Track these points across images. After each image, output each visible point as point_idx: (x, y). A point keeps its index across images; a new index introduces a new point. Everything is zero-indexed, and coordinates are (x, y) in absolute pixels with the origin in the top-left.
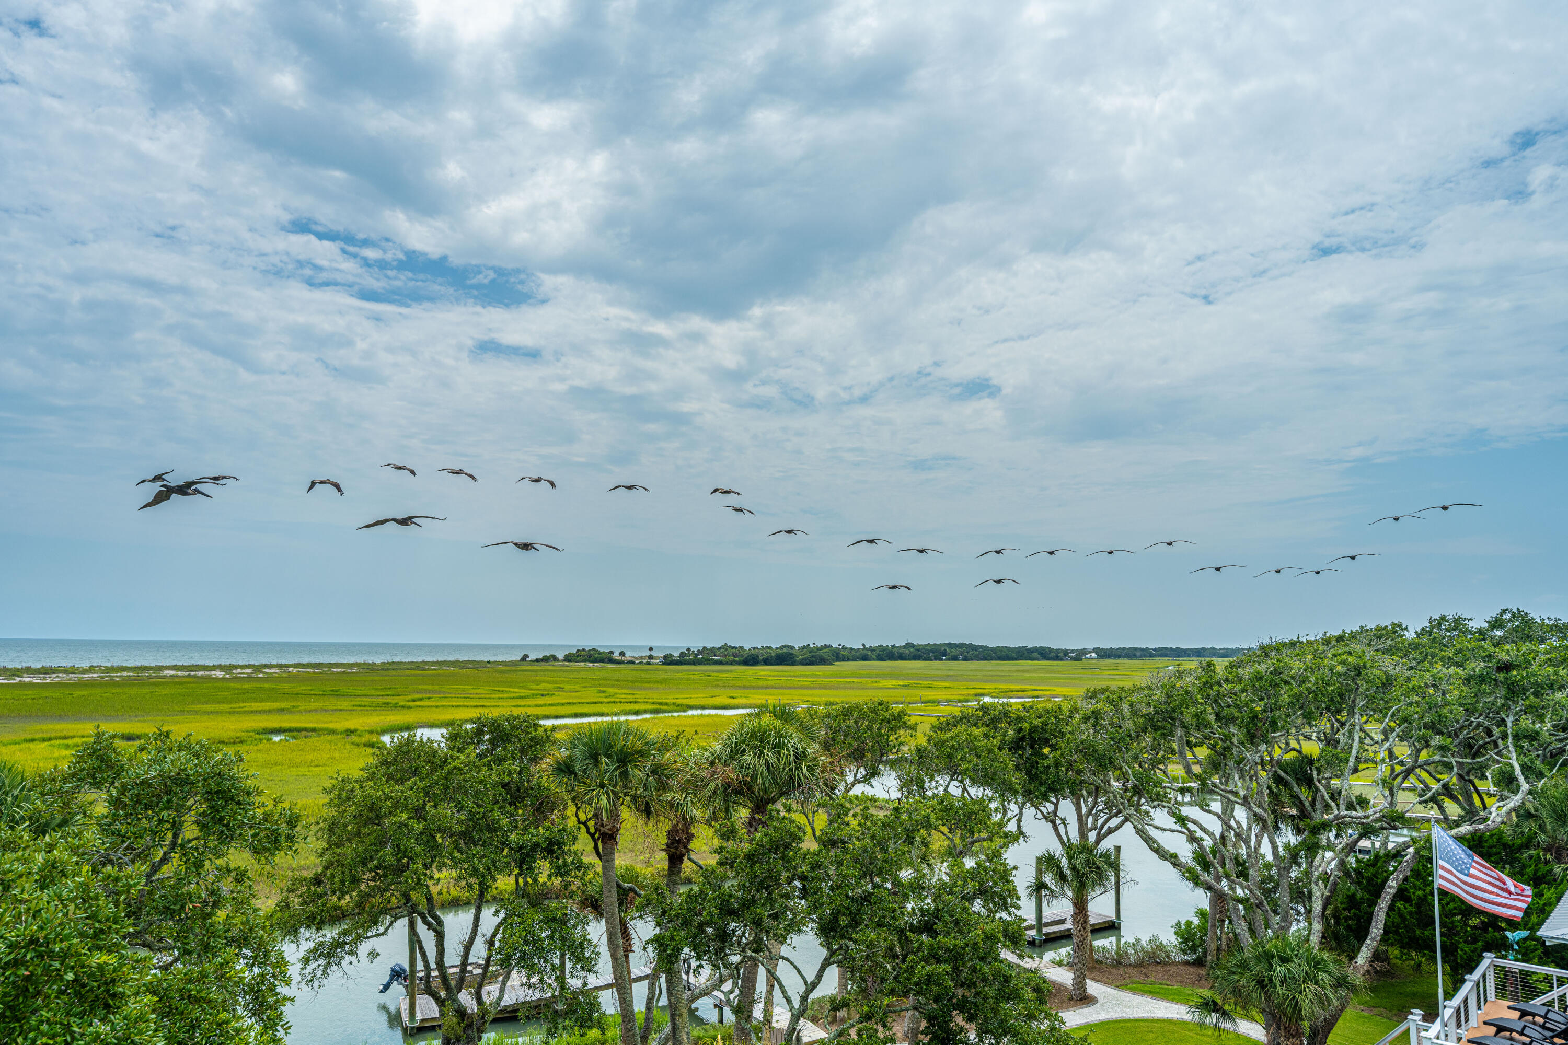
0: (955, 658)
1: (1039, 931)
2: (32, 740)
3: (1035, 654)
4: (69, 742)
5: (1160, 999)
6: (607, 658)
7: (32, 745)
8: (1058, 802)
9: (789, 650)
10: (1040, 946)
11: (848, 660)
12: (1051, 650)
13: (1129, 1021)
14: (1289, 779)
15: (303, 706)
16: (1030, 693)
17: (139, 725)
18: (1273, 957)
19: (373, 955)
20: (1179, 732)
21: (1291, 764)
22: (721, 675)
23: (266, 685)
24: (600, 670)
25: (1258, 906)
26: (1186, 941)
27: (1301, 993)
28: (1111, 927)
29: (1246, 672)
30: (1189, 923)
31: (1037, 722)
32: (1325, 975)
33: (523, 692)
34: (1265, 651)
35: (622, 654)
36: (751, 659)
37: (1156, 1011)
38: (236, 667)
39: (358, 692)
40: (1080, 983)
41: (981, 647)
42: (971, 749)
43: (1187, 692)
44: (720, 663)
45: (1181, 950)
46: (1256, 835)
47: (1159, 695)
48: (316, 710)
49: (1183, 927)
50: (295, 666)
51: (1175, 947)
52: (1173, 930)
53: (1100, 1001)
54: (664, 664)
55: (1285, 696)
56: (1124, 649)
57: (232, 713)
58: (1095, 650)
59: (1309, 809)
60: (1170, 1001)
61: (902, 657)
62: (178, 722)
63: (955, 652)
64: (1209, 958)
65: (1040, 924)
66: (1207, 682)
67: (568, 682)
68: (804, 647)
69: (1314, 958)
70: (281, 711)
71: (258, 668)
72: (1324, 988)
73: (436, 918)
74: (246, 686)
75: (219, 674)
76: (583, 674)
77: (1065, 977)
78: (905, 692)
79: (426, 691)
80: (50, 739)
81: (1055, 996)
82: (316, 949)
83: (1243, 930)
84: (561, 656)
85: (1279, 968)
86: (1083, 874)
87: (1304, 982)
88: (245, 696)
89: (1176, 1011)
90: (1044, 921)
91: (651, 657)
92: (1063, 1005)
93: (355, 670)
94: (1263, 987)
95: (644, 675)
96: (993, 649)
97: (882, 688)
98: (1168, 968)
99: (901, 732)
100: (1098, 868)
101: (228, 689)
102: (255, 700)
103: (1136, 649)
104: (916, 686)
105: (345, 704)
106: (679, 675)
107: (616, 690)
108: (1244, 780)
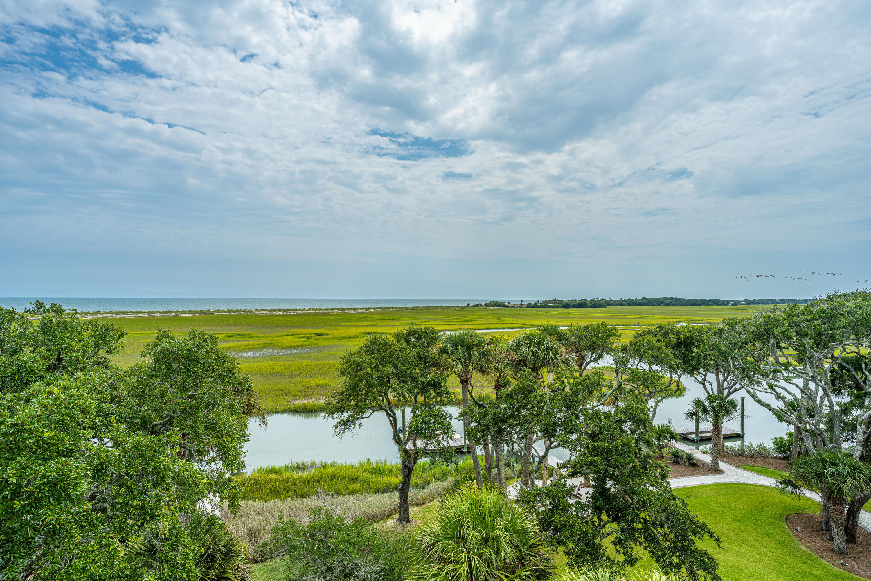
0: (668, 305)
1: (697, 435)
2: (287, 335)
3: (711, 303)
4: (299, 336)
5: (761, 475)
6: (503, 305)
7: (287, 337)
8: (706, 374)
9: (585, 301)
10: (697, 443)
11: (613, 306)
12: (719, 300)
13: (742, 484)
14: (850, 367)
15: (381, 323)
16: (706, 321)
17: (323, 330)
18: (827, 462)
19: (361, 425)
20: (773, 341)
21: (851, 359)
22: (552, 312)
23: (369, 316)
24: (499, 310)
25: (819, 435)
26: (780, 447)
27: (843, 483)
28: (738, 436)
29: (815, 309)
30: (781, 438)
31: (688, 334)
32: (860, 475)
33: (466, 319)
34: (831, 298)
35: (509, 303)
36: (567, 305)
37: (758, 480)
38: (358, 309)
39: (402, 319)
40: (715, 462)
41: (682, 299)
42: (650, 347)
43: (776, 320)
44: (553, 307)
45: (777, 451)
46: (821, 397)
47: (761, 321)
48: (385, 326)
49: (778, 440)
50: (380, 308)
51: (773, 450)
52: (772, 441)
53: (726, 473)
54: (527, 307)
55: (841, 322)
56: (761, 300)
57: (355, 326)
58: (745, 300)
59: (862, 384)
60: (767, 476)
61: (640, 304)
62: (336, 329)
63: (668, 302)
64: (793, 457)
65: (697, 432)
66: (791, 315)
67: (485, 315)
68: (592, 300)
69: (854, 465)
70: (373, 325)
71: (366, 309)
72: (859, 482)
73: (392, 411)
74: (362, 316)
75: (353, 311)
76: (492, 312)
77: (707, 459)
78: (640, 320)
79: (428, 318)
80: (293, 335)
81: (701, 468)
82: (340, 422)
83: (810, 446)
84: (483, 304)
85: (830, 468)
86: (717, 410)
87: (846, 477)
88: (360, 320)
89: (769, 482)
90: (700, 431)
91: (522, 305)
92: (705, 473)
93: (402, 310)
94: (819, 477)
95: (518, 312)
96: (688, 300)
97: (628, 318)
98: (768, 460)
99: (613, 338)
100: (726, 408)
101: (355, 317)
102: (364, 321)
103: (769, 300)
104: (646, 318)
105: (396, 323)
106: (533, 312)
107: (505, 319)
108: (813, 367)
